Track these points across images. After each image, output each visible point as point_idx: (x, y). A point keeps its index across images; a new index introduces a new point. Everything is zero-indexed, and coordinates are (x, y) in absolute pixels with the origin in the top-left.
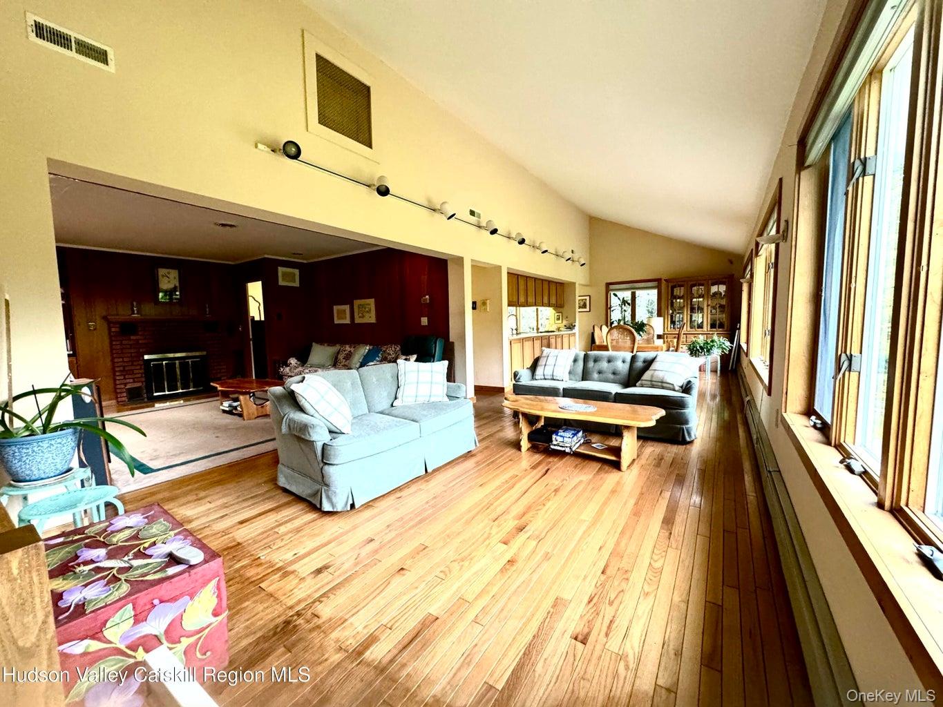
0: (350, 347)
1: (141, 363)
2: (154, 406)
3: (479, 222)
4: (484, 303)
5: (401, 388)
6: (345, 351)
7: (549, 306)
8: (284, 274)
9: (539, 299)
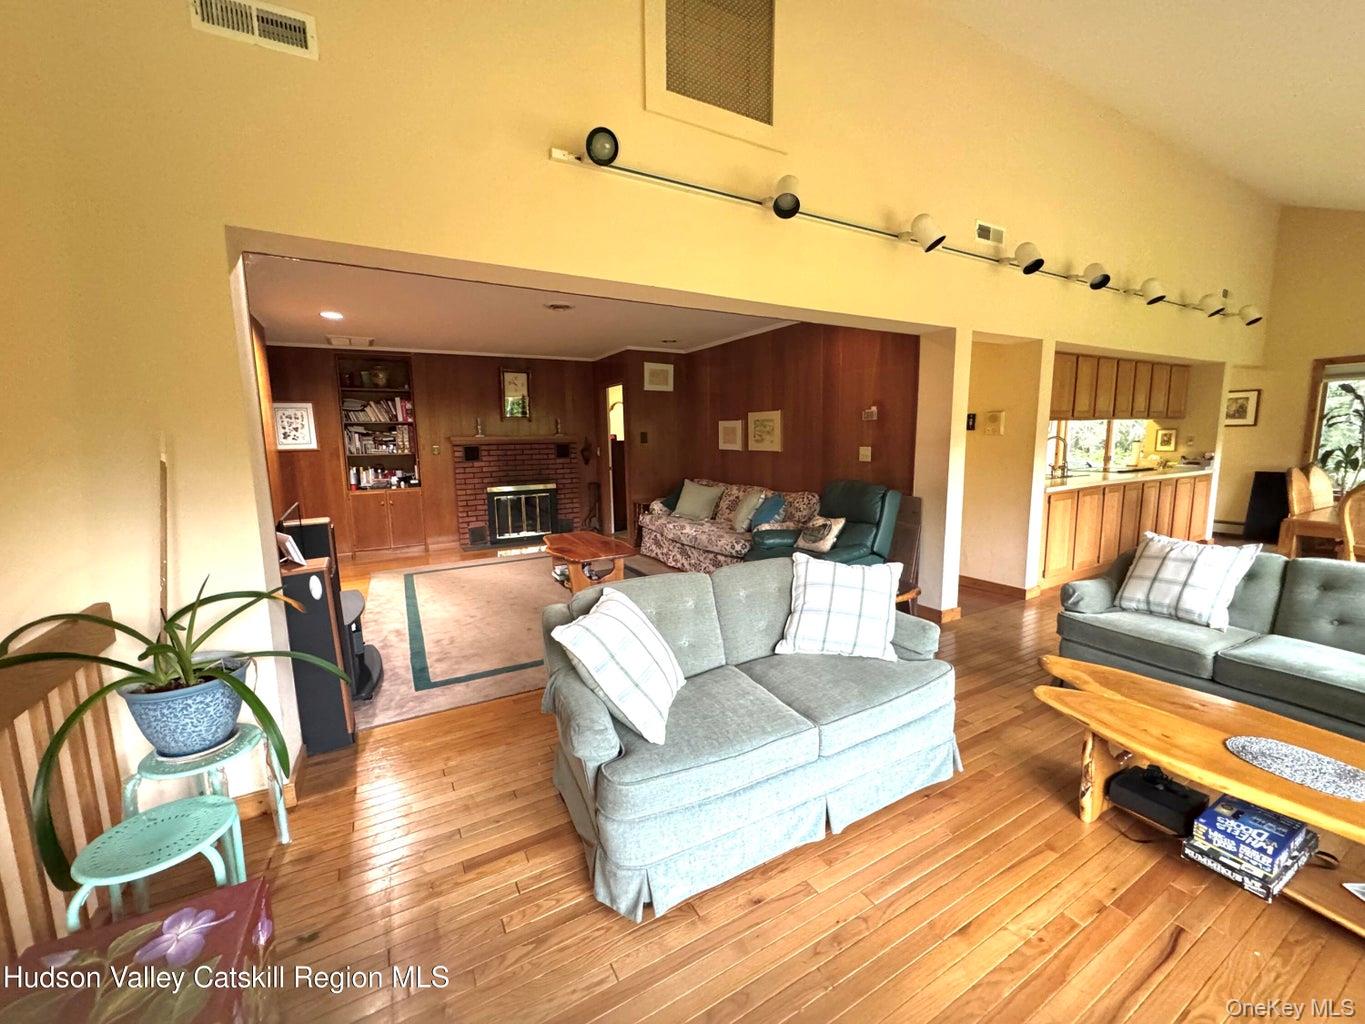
0: (739, 490)
1: (485, 496)
2: (495, 555)
3: (997, 250)
4: (994, 418)
5: (796, 616)
6: (730, 496)
7: (1148, 417)
8: (653, 373)
9: (1124, 402)
